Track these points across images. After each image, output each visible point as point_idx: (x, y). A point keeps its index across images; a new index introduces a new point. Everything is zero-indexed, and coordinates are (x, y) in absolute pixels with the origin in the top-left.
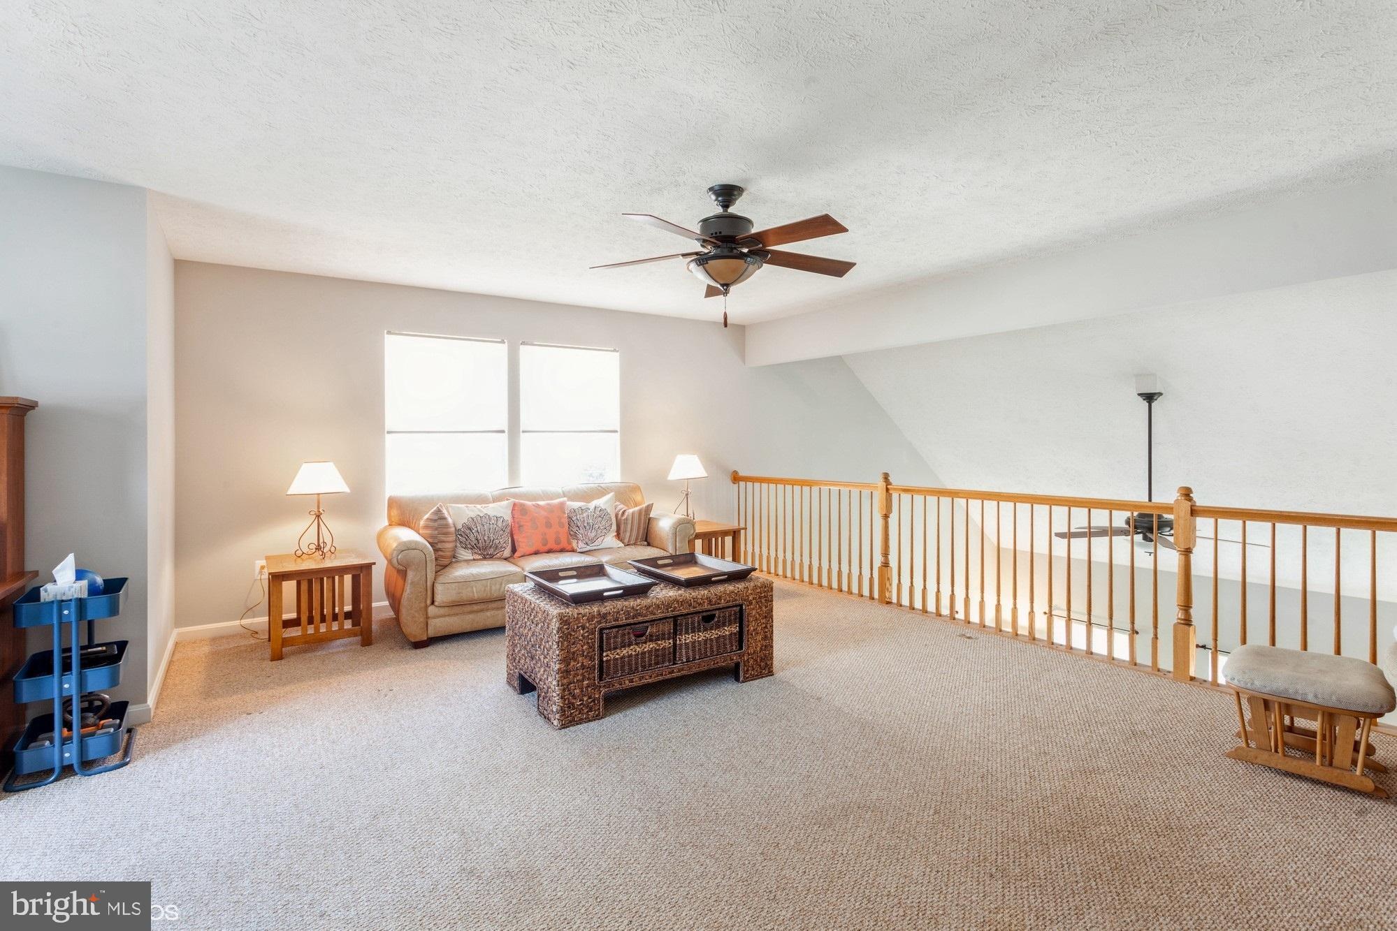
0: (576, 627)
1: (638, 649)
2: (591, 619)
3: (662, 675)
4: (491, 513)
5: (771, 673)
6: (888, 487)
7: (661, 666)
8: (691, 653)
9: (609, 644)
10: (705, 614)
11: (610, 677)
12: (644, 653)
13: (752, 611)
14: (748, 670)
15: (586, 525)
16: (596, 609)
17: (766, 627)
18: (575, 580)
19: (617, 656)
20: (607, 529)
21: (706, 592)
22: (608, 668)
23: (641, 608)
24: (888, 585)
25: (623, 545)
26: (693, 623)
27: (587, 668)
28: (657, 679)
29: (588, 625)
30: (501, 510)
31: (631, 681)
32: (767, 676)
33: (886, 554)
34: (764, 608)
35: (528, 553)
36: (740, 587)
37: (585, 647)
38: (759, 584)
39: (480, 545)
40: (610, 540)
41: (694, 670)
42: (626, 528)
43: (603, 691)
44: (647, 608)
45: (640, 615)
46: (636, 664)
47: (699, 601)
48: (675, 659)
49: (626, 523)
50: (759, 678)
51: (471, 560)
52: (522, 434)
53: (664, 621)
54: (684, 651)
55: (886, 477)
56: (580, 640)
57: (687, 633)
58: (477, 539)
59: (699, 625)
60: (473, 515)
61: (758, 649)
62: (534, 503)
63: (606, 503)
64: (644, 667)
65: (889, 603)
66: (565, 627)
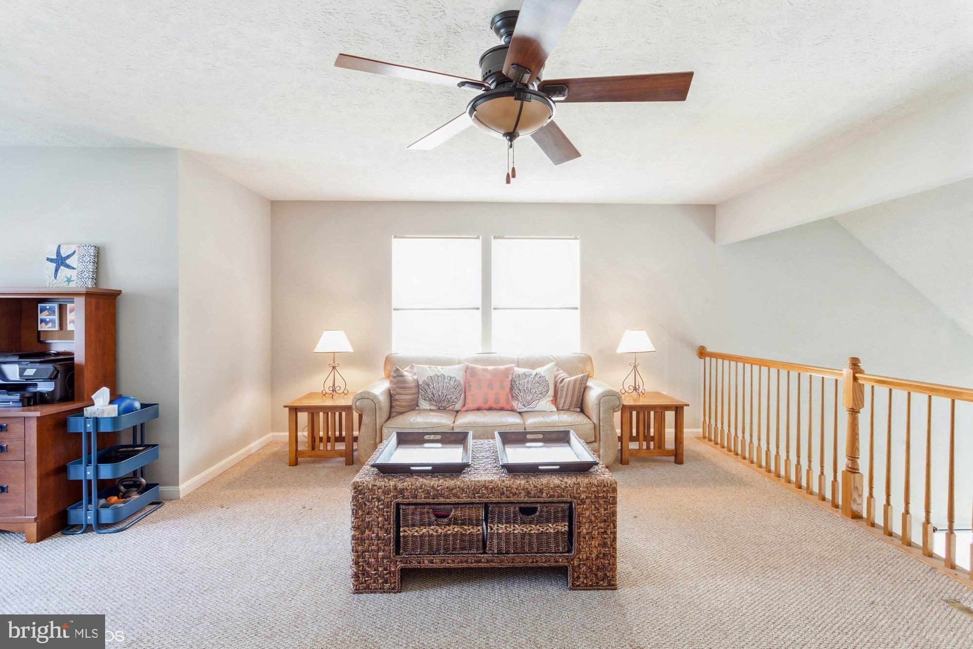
0: (370, 497)
1: (440, 531)
2: (386, 492)
3: (467, 562)
4: (446, 374)
5: (612, 586)
6: (857, 375)
7: (466, 552)
8: (503, 545)
9: (406, 520)
10: (522, 505)
11: (407, 553)
12: (446, 535)
13: (585, 512)
14: (578, 577)
15: (525, 389)
16: (392, 483)
17: (605, 532)
18: (439, 445)
19: (416, 534)
20: (543, 394)
21: (523, 482)
22: (406, 543)
23: (442, 489)
24: (855, 496)
25: (556, 410)
26: (507, 513)
27: (383, 540)
28: (460, 565)
29: (383, 498)
30: (455, 372)
31: (431, 562)
32: (606, 589)
33: (853, 456)
34: (602, 510)
35: (472, 408)
36: (569, 482)
37: (380, 519)
38: (596, 482)
39: (435, 398)
40: (545, 404)
41: (506, 565)
42: (562, 394)
43: (400, 565)
44: (451, 490)
45: (441, 495)
46: (438, 545)
47: (514, 491)
48: (484, 547)
49: (562, 390)
50: (594, 589)
51: (428, 410)
52: (493, 311)
53: (471, 506)
54: (495, 541)
55: (855, 364)
56: (375, 511)
57: (499, 522)
58: (433, 394)
59: (515, 516)
60: (432, 374)
61: (594, 556)
62: (484, 367)
63: (547, 370)
64: (446, 550)
65: (856, 516)
66: (359, 496)
